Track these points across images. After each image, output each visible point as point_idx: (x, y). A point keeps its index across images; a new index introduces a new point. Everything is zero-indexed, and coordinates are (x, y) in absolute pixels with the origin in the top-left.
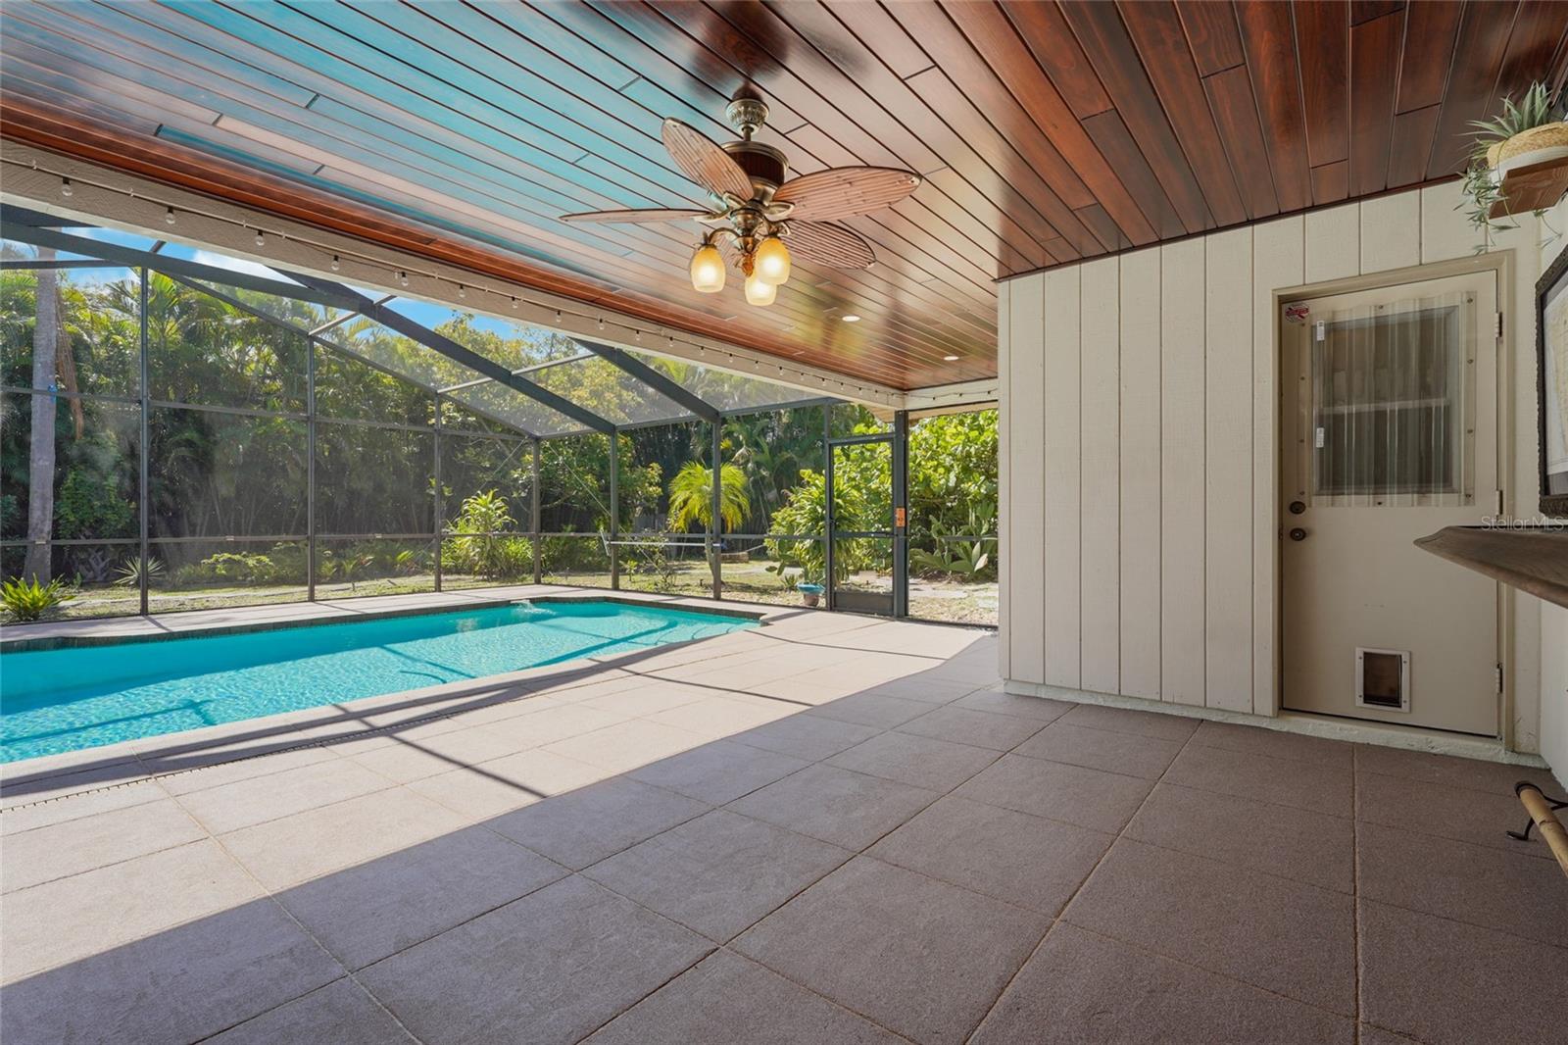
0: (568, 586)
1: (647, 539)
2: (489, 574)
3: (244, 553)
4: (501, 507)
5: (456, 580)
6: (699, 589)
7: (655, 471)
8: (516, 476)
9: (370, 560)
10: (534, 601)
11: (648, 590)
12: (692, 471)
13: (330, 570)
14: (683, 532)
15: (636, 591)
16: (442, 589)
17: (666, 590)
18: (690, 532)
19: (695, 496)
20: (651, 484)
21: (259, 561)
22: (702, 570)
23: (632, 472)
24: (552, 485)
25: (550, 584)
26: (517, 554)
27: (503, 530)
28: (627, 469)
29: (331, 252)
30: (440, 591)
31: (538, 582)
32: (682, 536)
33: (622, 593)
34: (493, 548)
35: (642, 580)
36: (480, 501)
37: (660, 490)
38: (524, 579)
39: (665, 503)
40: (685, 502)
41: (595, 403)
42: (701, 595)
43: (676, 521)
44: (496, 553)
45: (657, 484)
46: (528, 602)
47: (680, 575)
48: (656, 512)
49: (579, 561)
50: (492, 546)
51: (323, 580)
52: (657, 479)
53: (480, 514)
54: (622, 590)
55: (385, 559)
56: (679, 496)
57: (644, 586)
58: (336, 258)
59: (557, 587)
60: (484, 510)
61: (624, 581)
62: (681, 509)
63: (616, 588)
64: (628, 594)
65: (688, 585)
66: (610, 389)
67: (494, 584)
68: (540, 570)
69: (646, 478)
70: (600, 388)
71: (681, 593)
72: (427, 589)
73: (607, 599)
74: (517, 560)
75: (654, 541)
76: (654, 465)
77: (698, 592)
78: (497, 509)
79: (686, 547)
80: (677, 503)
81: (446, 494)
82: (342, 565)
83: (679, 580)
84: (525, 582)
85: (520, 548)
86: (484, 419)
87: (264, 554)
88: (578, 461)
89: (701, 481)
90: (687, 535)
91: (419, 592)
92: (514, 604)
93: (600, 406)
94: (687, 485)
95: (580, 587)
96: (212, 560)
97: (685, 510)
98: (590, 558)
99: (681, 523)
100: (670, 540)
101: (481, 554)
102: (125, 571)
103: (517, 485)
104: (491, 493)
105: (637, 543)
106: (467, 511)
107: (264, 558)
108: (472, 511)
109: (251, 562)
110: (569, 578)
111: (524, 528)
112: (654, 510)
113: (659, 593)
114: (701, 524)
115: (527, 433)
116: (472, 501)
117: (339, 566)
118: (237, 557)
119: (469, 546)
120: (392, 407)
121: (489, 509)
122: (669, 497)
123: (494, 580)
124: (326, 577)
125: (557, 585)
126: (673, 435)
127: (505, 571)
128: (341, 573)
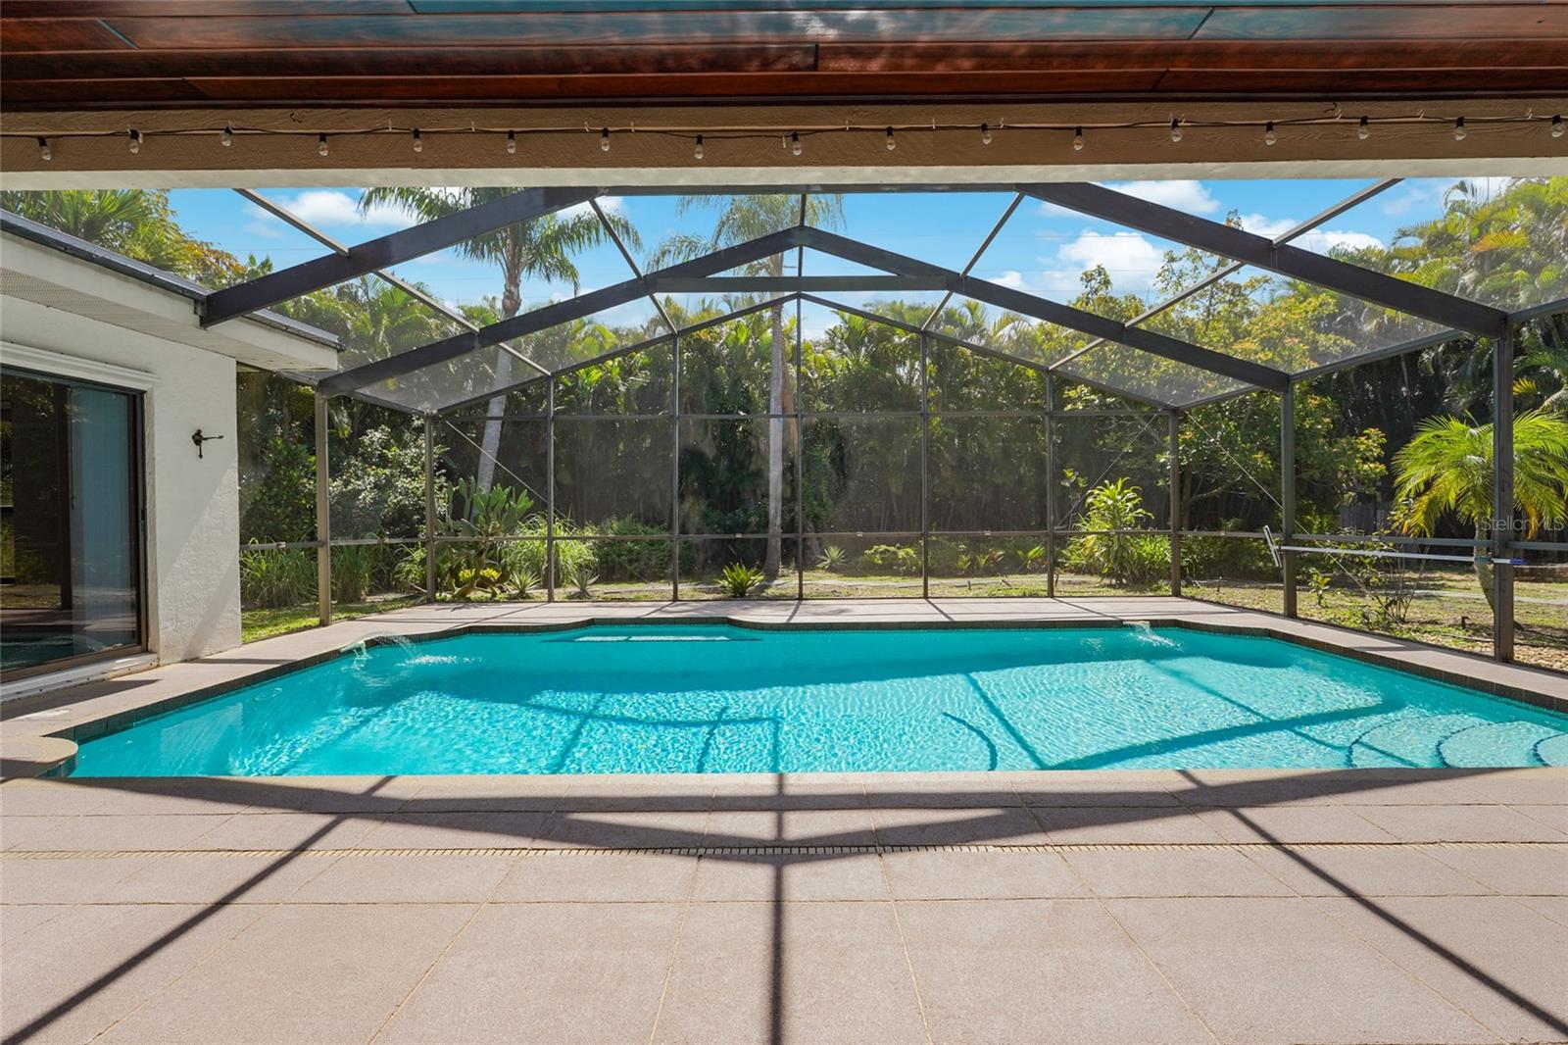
0: (1218, 603)
1: (1347, 544)
2: (1119, 578)
3: (898, 545)
4: (1134, 499)
5: (1080, 583)
6: (1460, 633)
7: (1372, 440)
8: (1162, 460)
9: (1001, 555)
10: (1155, 625)
11: (1347, 624)
12: (1441, 433)
13: (965, 564)
14: (1422, 534)
15: (1328, 624)
16: (1055, 594)
17: (1384, 627)
18: (1438, 534)
19: (1449, 475)
20: (1365, 460)
21: (907, 554)
22: (1465, 593)
23: (1330, 444)
24: (1210, 468)
25: (1193, 598)
26: (1153, 556)
27: (1136, 526)
28: (1321, 440)
29: (693, 135)
30: (1052, 597)
31: (1177, 594)
32: (1421, 541)
33: (1300, 625)
34: (1122, 548)
35: (1342, 603)
36: (1107, 492)
37: (1382, 467)
38: (1159, 588)
39: (1388, 487)
40: (1428, 484)
41: (1270, 355)
42: (1466, 647)
43: (1407, 514)
44: (1125, 554)
45: (1378, 459)
46: (1146, 626)
47: (1419, 598)
48: (1379, 499)
49: (1245, 566)
50: (1120, 546)
51: (959, 574)
52: (1377, 452)
53: (1108, 508)
54: (1301, 619)
55: (1017, 554)
56: (1414, 475)
57: (1343, 613)
58: (700, 140)
59: (1198, 607)
60: (1110, 502)
61: (1306, 602)
62: (1419, 494)
63: (1291, 614)
64: (1310, 627)
65: (1434, 622)
66: (1291, 331)
67: (1120, 592)
68: (1181, 577)
69: (1358, 451)
70: (1276, 333)
71: (1417, 636)
72: (1040, 593)
73: (1271, 634)
74: (1153, 563)
75: (1362, 547)
76: (1372, 431)
77: (1455, 639)
78: (1128, 500)
79: (1428, 560)
80: (1409, 487)
81: (1081, 485)
82: (976, 559)
83: (1415, 610)
84: (1159, 592)
85: (1158, 548)
86: (1123, 398)
87: (910, 547)
88: (1243, 436)
89: (1464, 446)
90: (1430, 540)
91: (1031, 596)
92: (1126, 626)
93: (1277, 359)
94: (1432, 456)
95: (1234, 607)
96: (873, 551)
97: (1425, 499)
98: (1261, 564)
99: (1419, 518)
100: (1396, 547)
101: (1107, 554)
102: (823, 557)
103: (1165, 472)
104: (1120, 483)
105: (1328, 550)
106: (1092, 504)
107: (911, 551)
108: (1098, 504)
109: (901, 554)
110: (1222, 590)
111: (1161, 524)
112: (1375, 497)
113: (1370, 633)
114: (1463, 521)
115: (1160, 404)
116: (1097, 492)
117: (973, 561)
118: (892, 549)
119: (1095, 544)
120: (1032, 398)
121: (1117, 501)
122: (1396, 477)
123: (1121, 586)
124: (962, 570)
125: (1201, 600)
126: (1411, 388)
127: (1137, 576)
128: (975, 567)
